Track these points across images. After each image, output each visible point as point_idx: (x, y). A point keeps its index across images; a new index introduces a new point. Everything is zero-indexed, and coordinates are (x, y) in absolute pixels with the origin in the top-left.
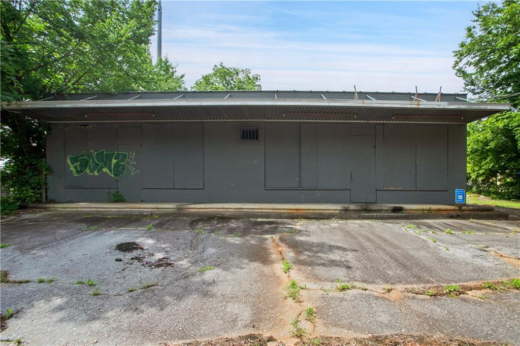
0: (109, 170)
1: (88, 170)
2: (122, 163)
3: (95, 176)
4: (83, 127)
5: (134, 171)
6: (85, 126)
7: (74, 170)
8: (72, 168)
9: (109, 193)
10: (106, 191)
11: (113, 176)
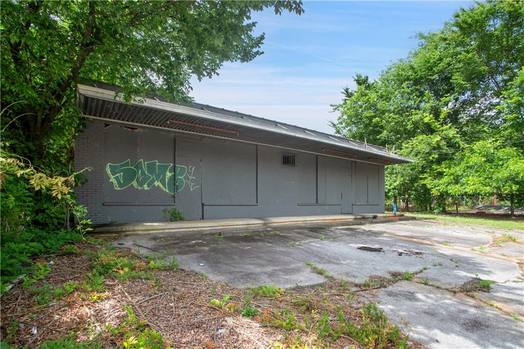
0: (162, 184)
1: (135, 183)
2: (180, 177)
3: (144, 190)
4: (130, 130)
5: (193, 186)
6: (132, 129)
7: (115, 182)
8: (112, 179)
9: (164, 211)
10: (162, 208)
11: (167, 191)
